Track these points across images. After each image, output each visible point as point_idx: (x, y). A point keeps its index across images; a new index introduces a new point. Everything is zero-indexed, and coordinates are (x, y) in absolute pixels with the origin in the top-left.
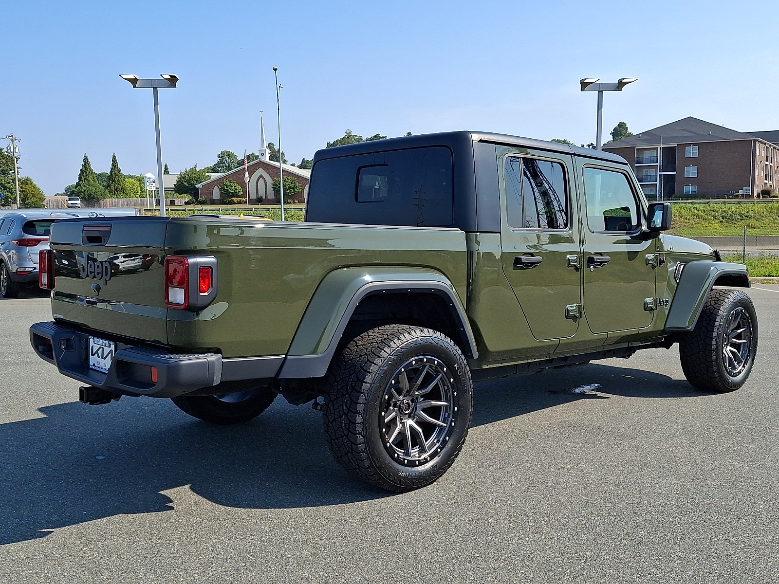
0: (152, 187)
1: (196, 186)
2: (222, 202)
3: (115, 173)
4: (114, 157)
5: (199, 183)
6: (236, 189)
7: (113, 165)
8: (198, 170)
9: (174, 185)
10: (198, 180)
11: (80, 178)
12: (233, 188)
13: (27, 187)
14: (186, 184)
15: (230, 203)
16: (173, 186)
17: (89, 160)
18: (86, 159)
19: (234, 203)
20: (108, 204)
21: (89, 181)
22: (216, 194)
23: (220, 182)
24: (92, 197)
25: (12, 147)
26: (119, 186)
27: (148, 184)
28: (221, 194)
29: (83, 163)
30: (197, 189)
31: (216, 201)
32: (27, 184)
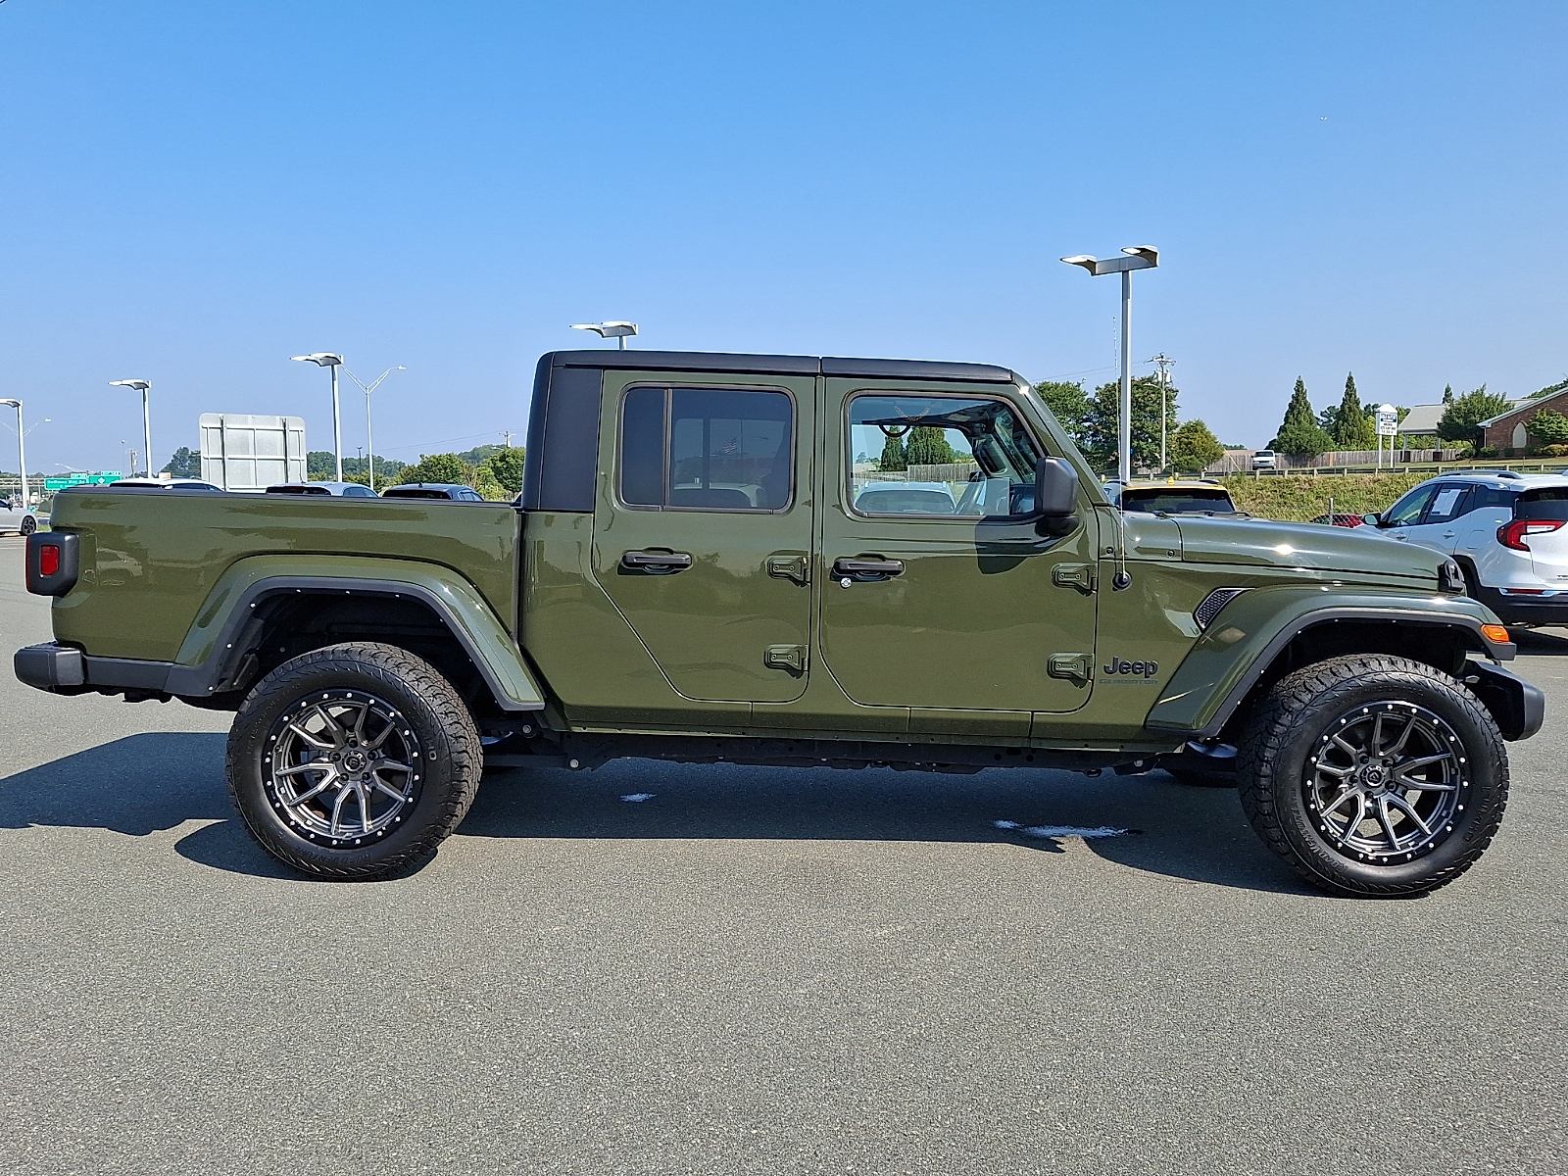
0: (1391, 430)
1: (1479, 424)
2: (1529, 453)
3: (1350, 408)
4: (1350, 379)
5: (1486, 419)
6: (1561, 427)
7: (1347, 393)
8: (1487, 396)
9: (1438, 424)
10: (1487, 413)
11: (1286, 419)
12: (1554, 426)
13: (1196, 436)
14: (1461, 421)
15: (1545, 455)
16: (1436, 427)
17: (1305, 388)
18: (1300, 384)
19: (1554, 456)
20: (1331, 461)
21: (1300, 423)
22: (1519, 437)
23: (1529, 416)
24: (1303, 451)
25: (1160, 374)
26: (1355, 429)
27: (1382, 424)
28: (1530, 439)
29: (1294, 393)
30: (1482, 429)
31: (1516, 453)
32: (1196, 432)
